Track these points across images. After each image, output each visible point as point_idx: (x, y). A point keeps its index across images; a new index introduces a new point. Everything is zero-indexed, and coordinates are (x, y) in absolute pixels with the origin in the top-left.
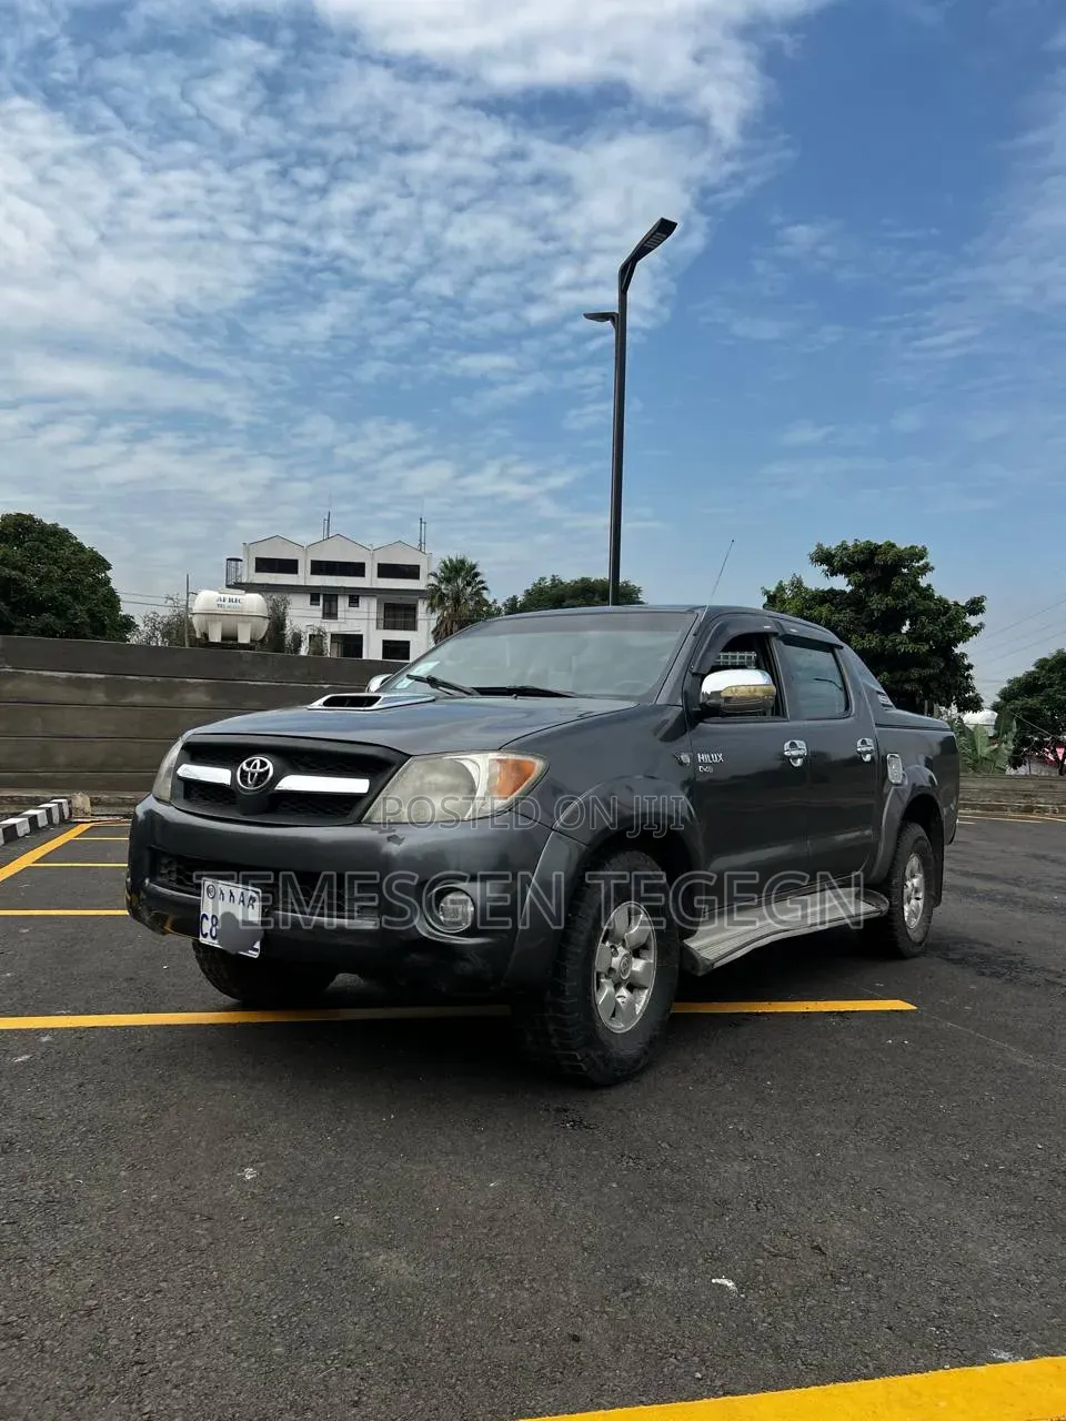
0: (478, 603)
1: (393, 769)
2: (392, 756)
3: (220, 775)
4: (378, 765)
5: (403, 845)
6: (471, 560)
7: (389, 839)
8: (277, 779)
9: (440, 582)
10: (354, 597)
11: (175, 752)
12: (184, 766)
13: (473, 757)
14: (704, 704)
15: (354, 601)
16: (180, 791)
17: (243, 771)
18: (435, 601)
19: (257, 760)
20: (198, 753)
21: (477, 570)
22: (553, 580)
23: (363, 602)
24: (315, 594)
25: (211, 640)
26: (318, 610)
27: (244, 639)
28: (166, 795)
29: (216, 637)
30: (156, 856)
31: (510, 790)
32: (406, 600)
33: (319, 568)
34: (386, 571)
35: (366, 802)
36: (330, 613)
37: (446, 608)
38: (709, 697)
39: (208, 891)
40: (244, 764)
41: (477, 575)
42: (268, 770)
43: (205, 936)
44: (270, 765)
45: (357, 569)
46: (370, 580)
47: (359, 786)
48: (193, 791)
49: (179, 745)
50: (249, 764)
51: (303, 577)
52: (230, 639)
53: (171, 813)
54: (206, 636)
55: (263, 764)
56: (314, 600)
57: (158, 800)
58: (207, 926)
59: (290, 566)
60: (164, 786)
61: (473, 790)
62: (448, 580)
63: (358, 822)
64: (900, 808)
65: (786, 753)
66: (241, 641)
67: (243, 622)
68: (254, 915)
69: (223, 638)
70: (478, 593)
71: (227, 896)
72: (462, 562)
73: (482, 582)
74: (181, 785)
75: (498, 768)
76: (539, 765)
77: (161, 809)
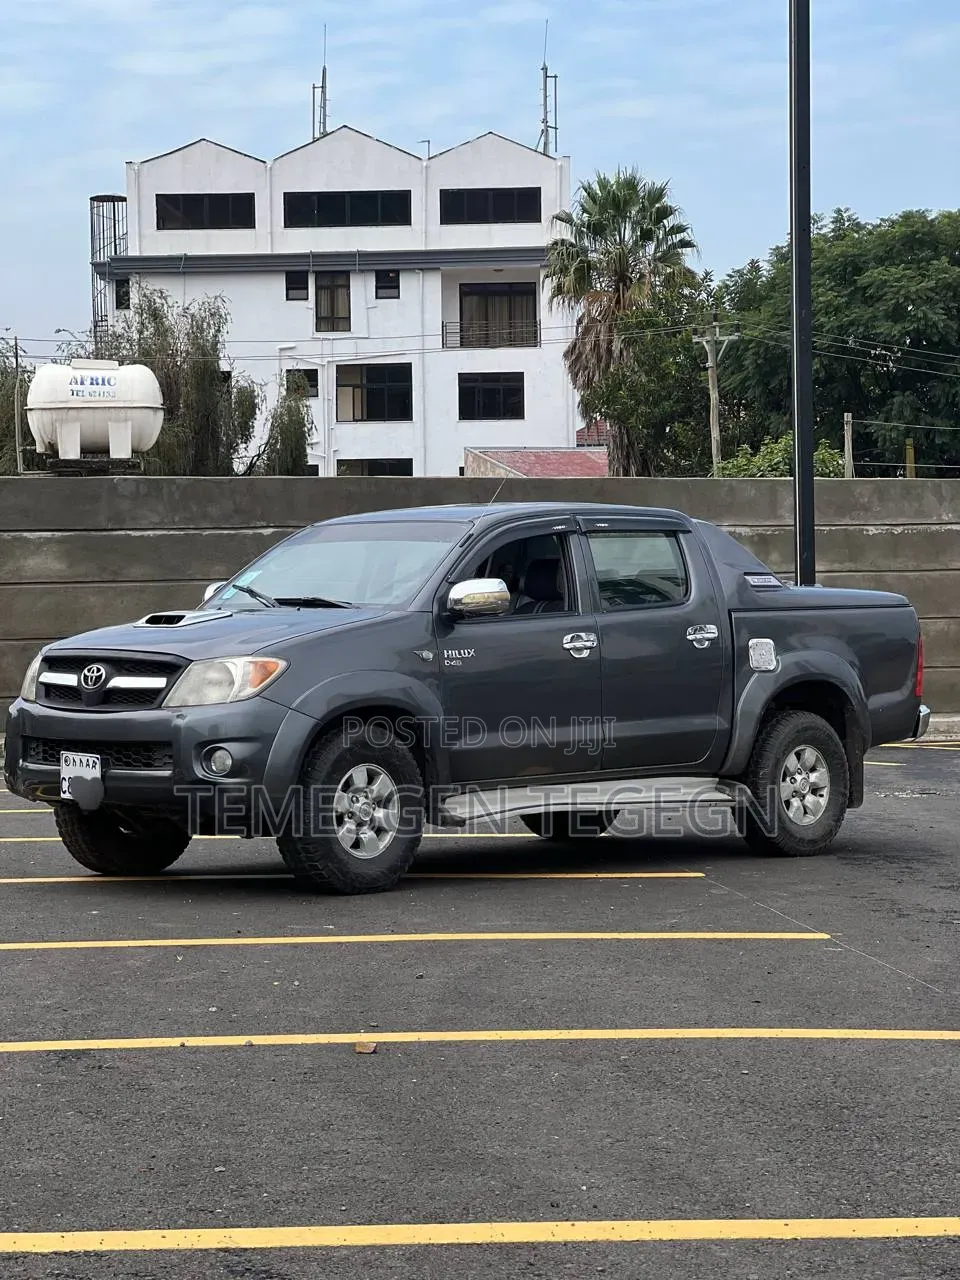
0: (669, 281)
1: (181, 670)
2: (180, 662)
3: (69, 679)
4: (171, 668)
5: (187, 719)
6: (649, 179)
7: (178, 716)
8: (107, 680)
9: (579, 234)
10: (388, 275)
11: (36, 664)
12: (45, 674)
13: (235, 660)
14: (452, 609)
15: (387, 284)
16: (43, 692)
17: (85, 675)
18: (569, 281)
19: (95, 667)
20: (53, 663)
21: (667, 201)
22: (838, 220)
23: (408, 283)
24: (295, 274)
25: (62, 456)
26: (305, 311)
27: (120, 450)
28: (32, 697)
29: (70, 451)
30: (27, 740)
31: (257, 682)
32: (511, 273)
33: (303, 209)
34: (459, 206)
35: (164, 693)
36: (332, 319)
37: (597, 296)
38: (458, 602)
39: (66, 761)
40: (86, 671)
41: (666, 212)
42: (101, 675)
43: (64, 792)
44: (103, 671)
45: (392, 208)
46: (426, 231)
47: (158, 682)
48: (51, 691)
49: (39, 658)
50: (89, 671)
51: (268, 234)
52: (95, 452)
53: (37, 710)
54: (53, 449)
55: (99, 670)
56: (295, 285)
57: (25, 700)
58: (65, 785)
59: (235, 211)
60: (29, 689)
61: (232, 683)
62: (597, 230)
63: (159, 707)
64: (763, 696)
65: (566, 646)
66: (115, 454)
67: (117, 421)
68: (96, 773)
69: (83, 451)
70: (669, 256)
71: (78, 762)
72: (631, 184)
73: (680, 229)
74: (43, 688)
75: (251, 667)
76: (282, 664)
77: (27, 706)
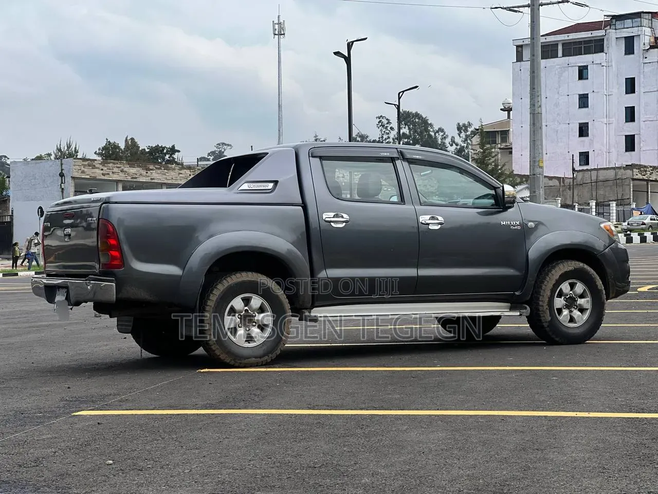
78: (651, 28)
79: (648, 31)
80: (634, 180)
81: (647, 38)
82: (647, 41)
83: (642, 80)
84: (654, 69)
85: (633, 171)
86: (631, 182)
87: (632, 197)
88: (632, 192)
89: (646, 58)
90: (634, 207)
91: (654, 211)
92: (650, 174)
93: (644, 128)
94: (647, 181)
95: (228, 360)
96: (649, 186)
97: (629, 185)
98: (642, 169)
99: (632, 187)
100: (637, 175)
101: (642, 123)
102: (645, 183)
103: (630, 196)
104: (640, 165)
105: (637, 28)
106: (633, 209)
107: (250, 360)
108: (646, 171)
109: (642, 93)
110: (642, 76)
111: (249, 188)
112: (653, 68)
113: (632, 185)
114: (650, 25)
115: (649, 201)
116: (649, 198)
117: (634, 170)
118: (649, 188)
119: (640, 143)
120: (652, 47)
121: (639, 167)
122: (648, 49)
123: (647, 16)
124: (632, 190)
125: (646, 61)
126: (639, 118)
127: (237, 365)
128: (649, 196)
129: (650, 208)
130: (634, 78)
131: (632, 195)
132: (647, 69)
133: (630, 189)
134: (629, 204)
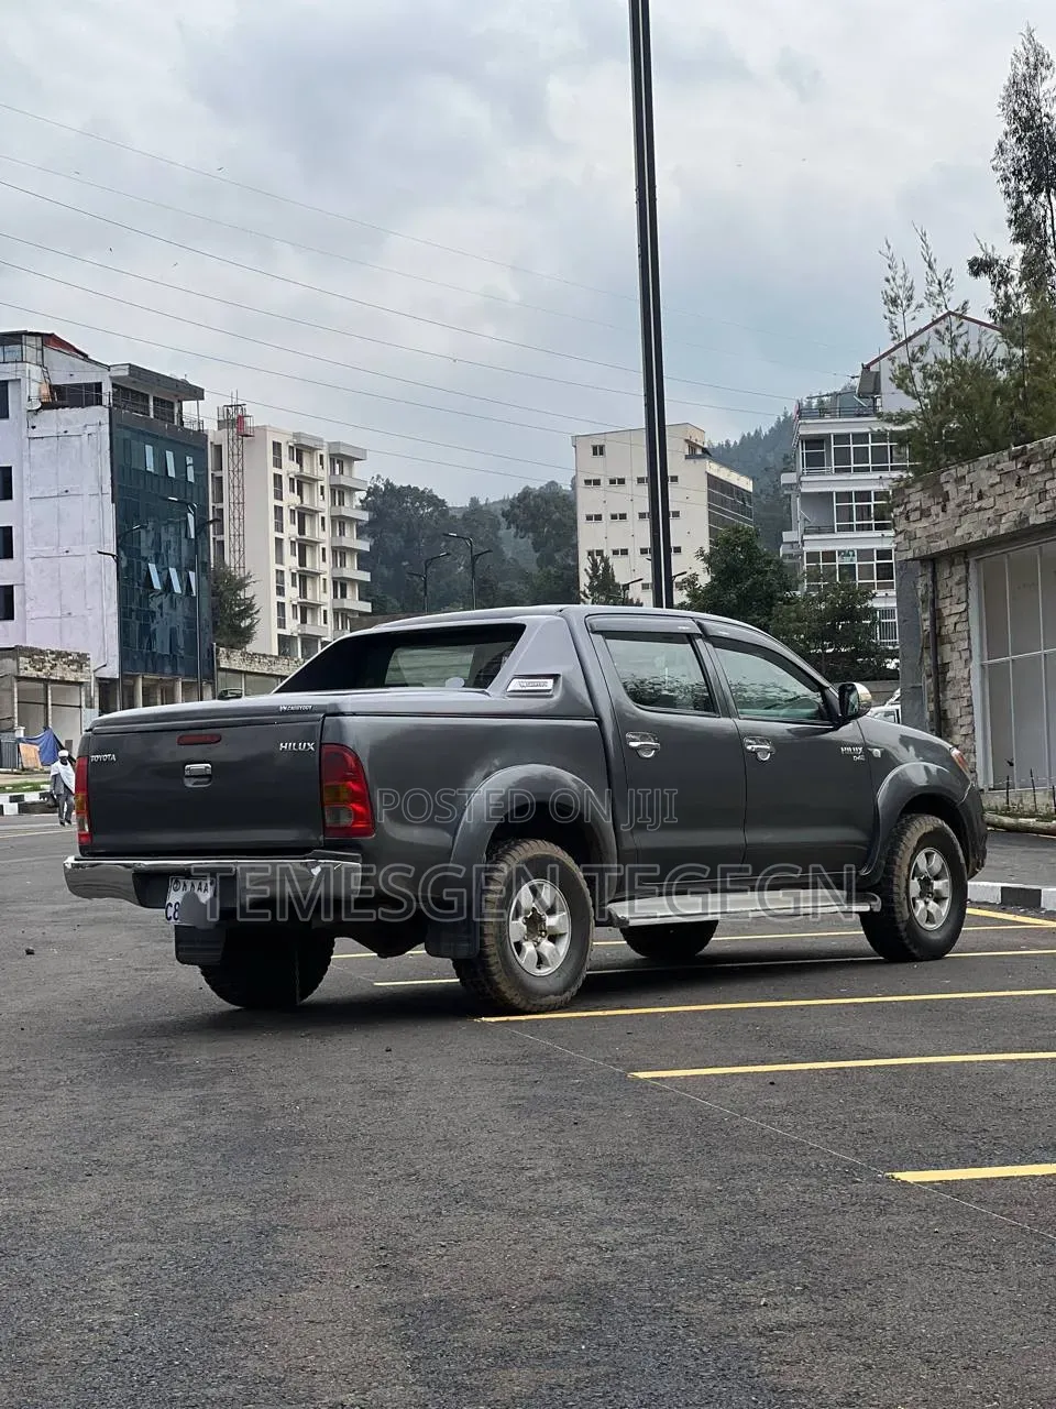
78: (41, 366)
79: (36, 372)
80: (19, 679)
81: (35, 386)
82: (34, 393)
83: (26, 471)
84: (50, 451)
85: (18, 660)
86: (15, 684)
87: (16, 715)
88: (16, 705)
89: (34, 427)
90: (22, 736)
91: (59, 742)
92: (52, 668)
93: (32, 573)
94: (46, 681)
95: (518, 1001)
96: (49, 692)
97: (11, 690)
98: (36, 657)
99: (16, 695)
100: (26, 669)
101: (28, 563)
102: (41, 686)
103: (13, 714)
104: (32, 649)
105: (14, 365)
106: (20, 739)
107: (547, 998)
108: (43, 661)
109: (26, 500)
110: (26, 465)
111: (521, 689)
112: (49, 448)
113: (16, 690)
114: (40, 360)
115: (50, 722)
116: (50, 718)
117: (21, 658)
118: (50, 697)
119: (24, 603)
120: (45, 406)
121: (31, 653)
122: (37, 410)
123: (32, 341)
124: (16, 700)
125: (34, 433)
126: (23, 553)
127: (528, 1008)
128: (50, 713)
129: (52, 738)
130: (10, 468)
131: (16, 710)
132: (37, 450)
133: (13, 696)
134: (12, 730)
